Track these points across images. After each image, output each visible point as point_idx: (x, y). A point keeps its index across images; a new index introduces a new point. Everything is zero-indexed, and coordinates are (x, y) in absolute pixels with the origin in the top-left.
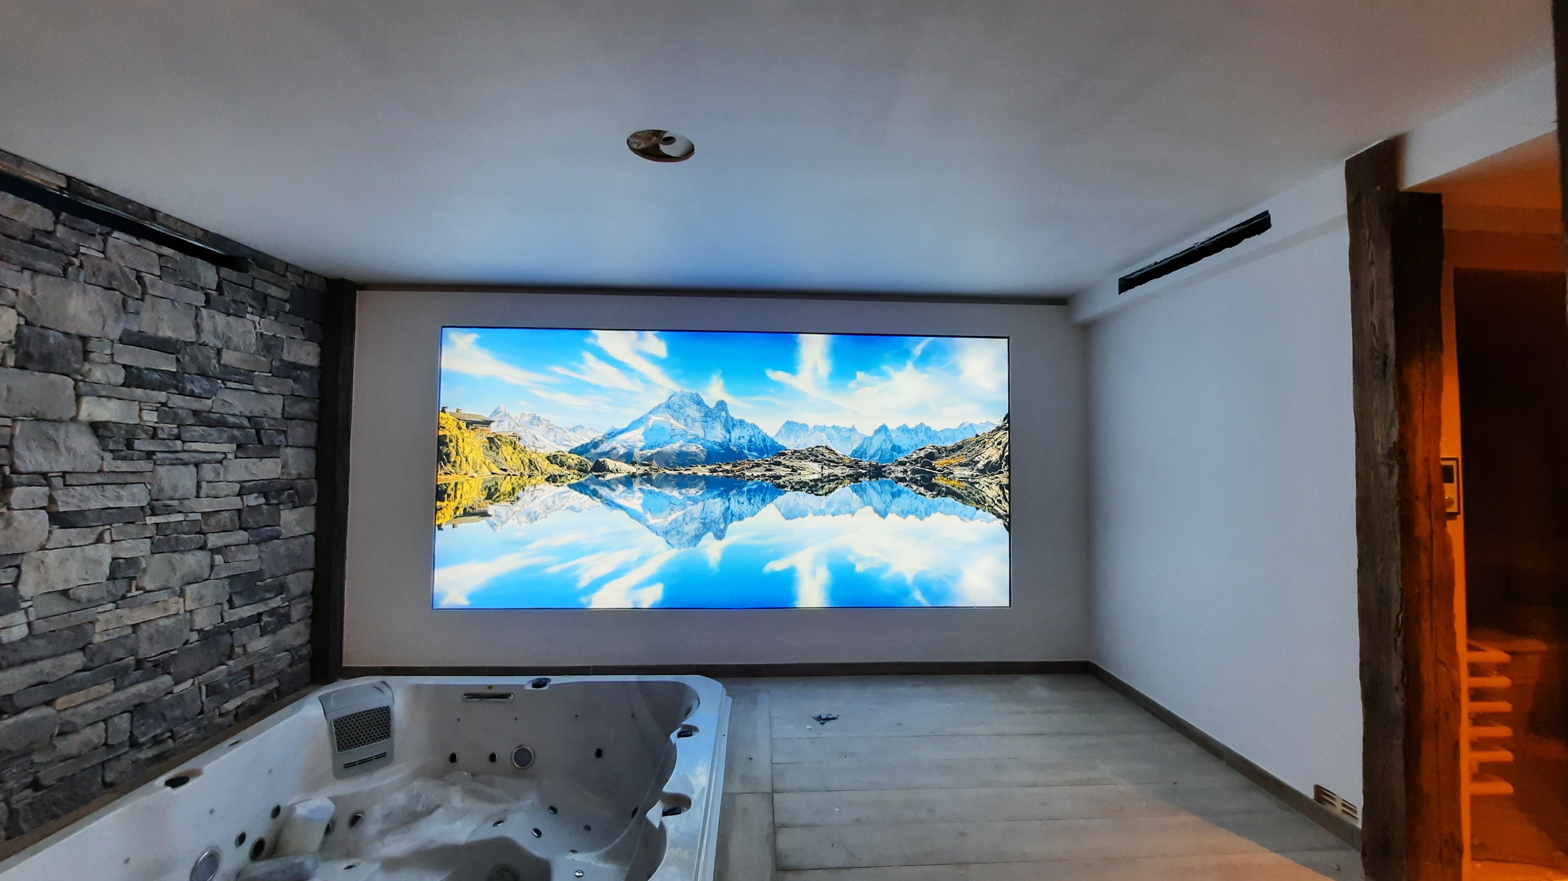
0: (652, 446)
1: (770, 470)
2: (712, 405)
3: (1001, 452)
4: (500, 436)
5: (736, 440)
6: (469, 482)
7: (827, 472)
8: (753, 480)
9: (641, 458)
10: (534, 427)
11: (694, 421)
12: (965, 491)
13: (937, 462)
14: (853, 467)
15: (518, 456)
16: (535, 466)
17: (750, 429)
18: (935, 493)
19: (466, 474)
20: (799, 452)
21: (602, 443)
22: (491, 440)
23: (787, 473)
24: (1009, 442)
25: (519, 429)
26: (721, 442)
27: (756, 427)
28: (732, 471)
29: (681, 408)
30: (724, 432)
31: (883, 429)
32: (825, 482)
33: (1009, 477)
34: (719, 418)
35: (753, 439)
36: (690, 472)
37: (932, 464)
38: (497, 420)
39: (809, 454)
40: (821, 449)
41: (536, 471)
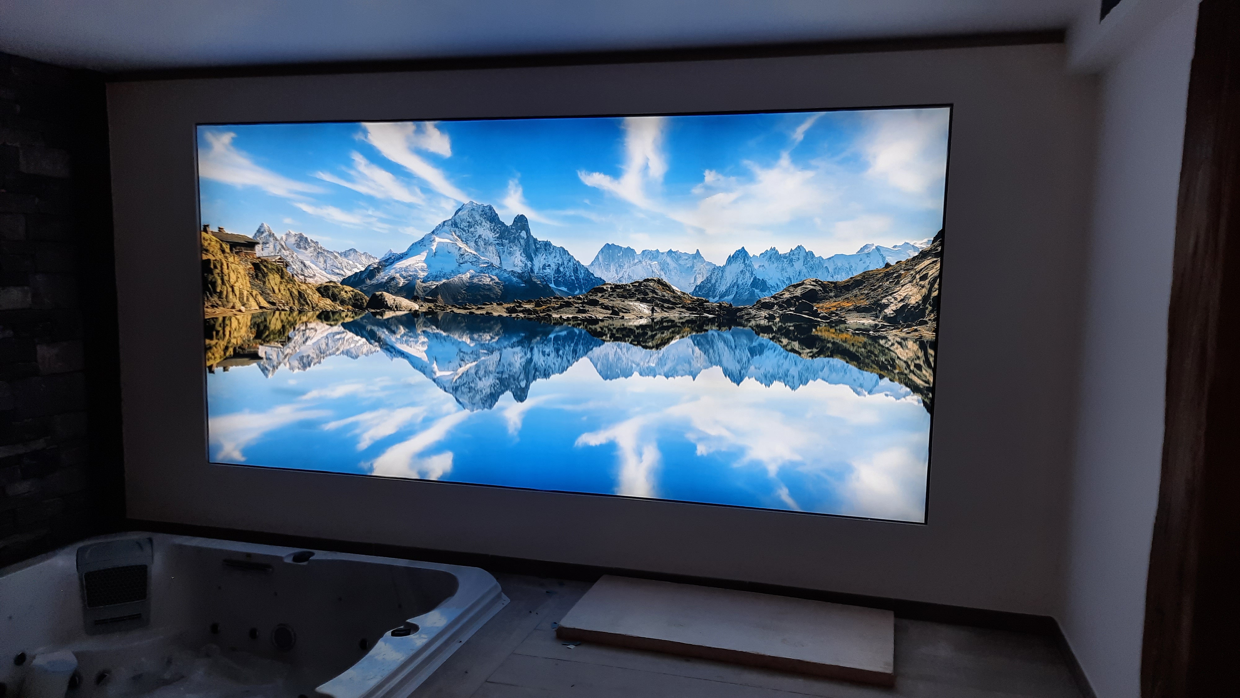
0: (436, 277)
1: (584, 312)
2: (509, 223)
3: (924, 291)
4: (266, 261)
5: (539, 270)
6: (237, 317)
7: (659, 315)
8: (562, 324)
9: (425, 291)
10: (301, 250)
11: (487, 243)
12: (863, 350)
13: (821, 305)
14: (695, 309)
15: (286, 286)
16: (305, 300)
17: (558, 255)
18: (815, 350)
19: (233, 307)
20: (622, 288)
21: (379, 272)
22: (256, 266)
23: (606, 316)
24: (940, 276)
25: (286, 253)
26: (520, 272)
27: (565, 252)
28: (535, 312)
29: (470, 226)
30: (524, 259)
31: (742, 254)
32: (656, 330)
33: (936, 331)
34: (518, 240)
35: (561, 269)
36: (484, 312)
37: (813, 307)
38: (261, 242)
39: (635, 291)
40: (651, 284)
41: (307, 306)
